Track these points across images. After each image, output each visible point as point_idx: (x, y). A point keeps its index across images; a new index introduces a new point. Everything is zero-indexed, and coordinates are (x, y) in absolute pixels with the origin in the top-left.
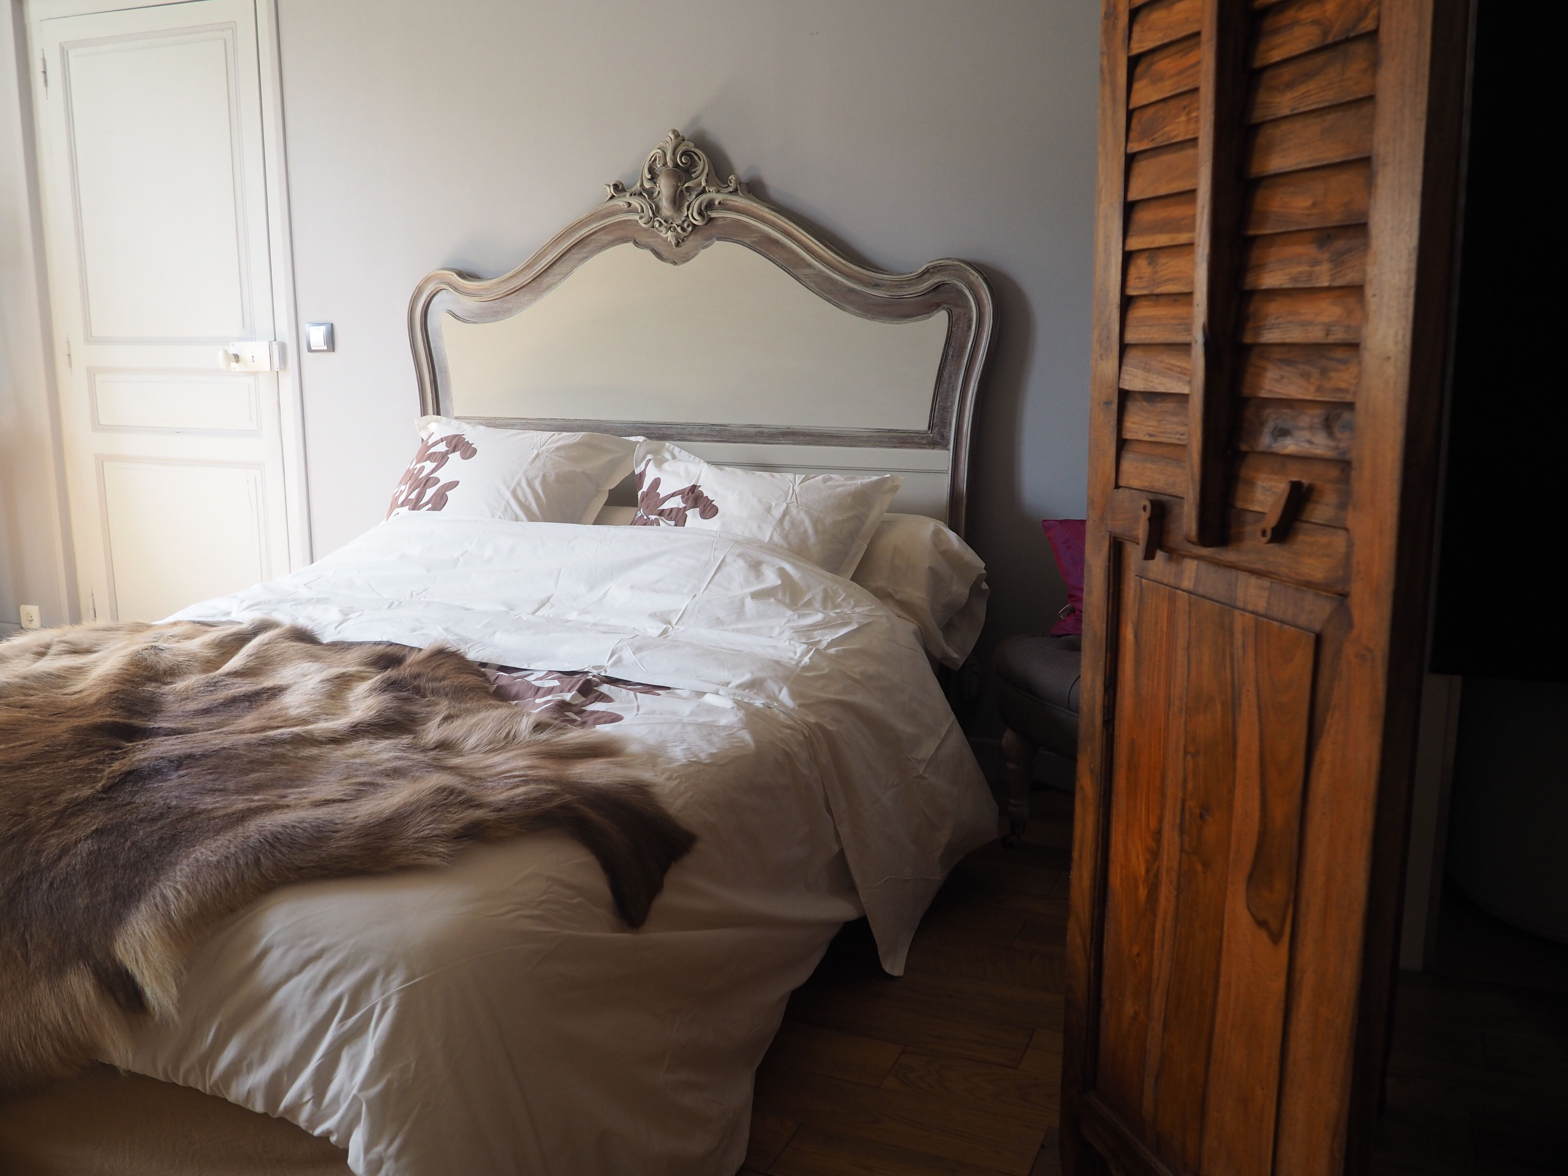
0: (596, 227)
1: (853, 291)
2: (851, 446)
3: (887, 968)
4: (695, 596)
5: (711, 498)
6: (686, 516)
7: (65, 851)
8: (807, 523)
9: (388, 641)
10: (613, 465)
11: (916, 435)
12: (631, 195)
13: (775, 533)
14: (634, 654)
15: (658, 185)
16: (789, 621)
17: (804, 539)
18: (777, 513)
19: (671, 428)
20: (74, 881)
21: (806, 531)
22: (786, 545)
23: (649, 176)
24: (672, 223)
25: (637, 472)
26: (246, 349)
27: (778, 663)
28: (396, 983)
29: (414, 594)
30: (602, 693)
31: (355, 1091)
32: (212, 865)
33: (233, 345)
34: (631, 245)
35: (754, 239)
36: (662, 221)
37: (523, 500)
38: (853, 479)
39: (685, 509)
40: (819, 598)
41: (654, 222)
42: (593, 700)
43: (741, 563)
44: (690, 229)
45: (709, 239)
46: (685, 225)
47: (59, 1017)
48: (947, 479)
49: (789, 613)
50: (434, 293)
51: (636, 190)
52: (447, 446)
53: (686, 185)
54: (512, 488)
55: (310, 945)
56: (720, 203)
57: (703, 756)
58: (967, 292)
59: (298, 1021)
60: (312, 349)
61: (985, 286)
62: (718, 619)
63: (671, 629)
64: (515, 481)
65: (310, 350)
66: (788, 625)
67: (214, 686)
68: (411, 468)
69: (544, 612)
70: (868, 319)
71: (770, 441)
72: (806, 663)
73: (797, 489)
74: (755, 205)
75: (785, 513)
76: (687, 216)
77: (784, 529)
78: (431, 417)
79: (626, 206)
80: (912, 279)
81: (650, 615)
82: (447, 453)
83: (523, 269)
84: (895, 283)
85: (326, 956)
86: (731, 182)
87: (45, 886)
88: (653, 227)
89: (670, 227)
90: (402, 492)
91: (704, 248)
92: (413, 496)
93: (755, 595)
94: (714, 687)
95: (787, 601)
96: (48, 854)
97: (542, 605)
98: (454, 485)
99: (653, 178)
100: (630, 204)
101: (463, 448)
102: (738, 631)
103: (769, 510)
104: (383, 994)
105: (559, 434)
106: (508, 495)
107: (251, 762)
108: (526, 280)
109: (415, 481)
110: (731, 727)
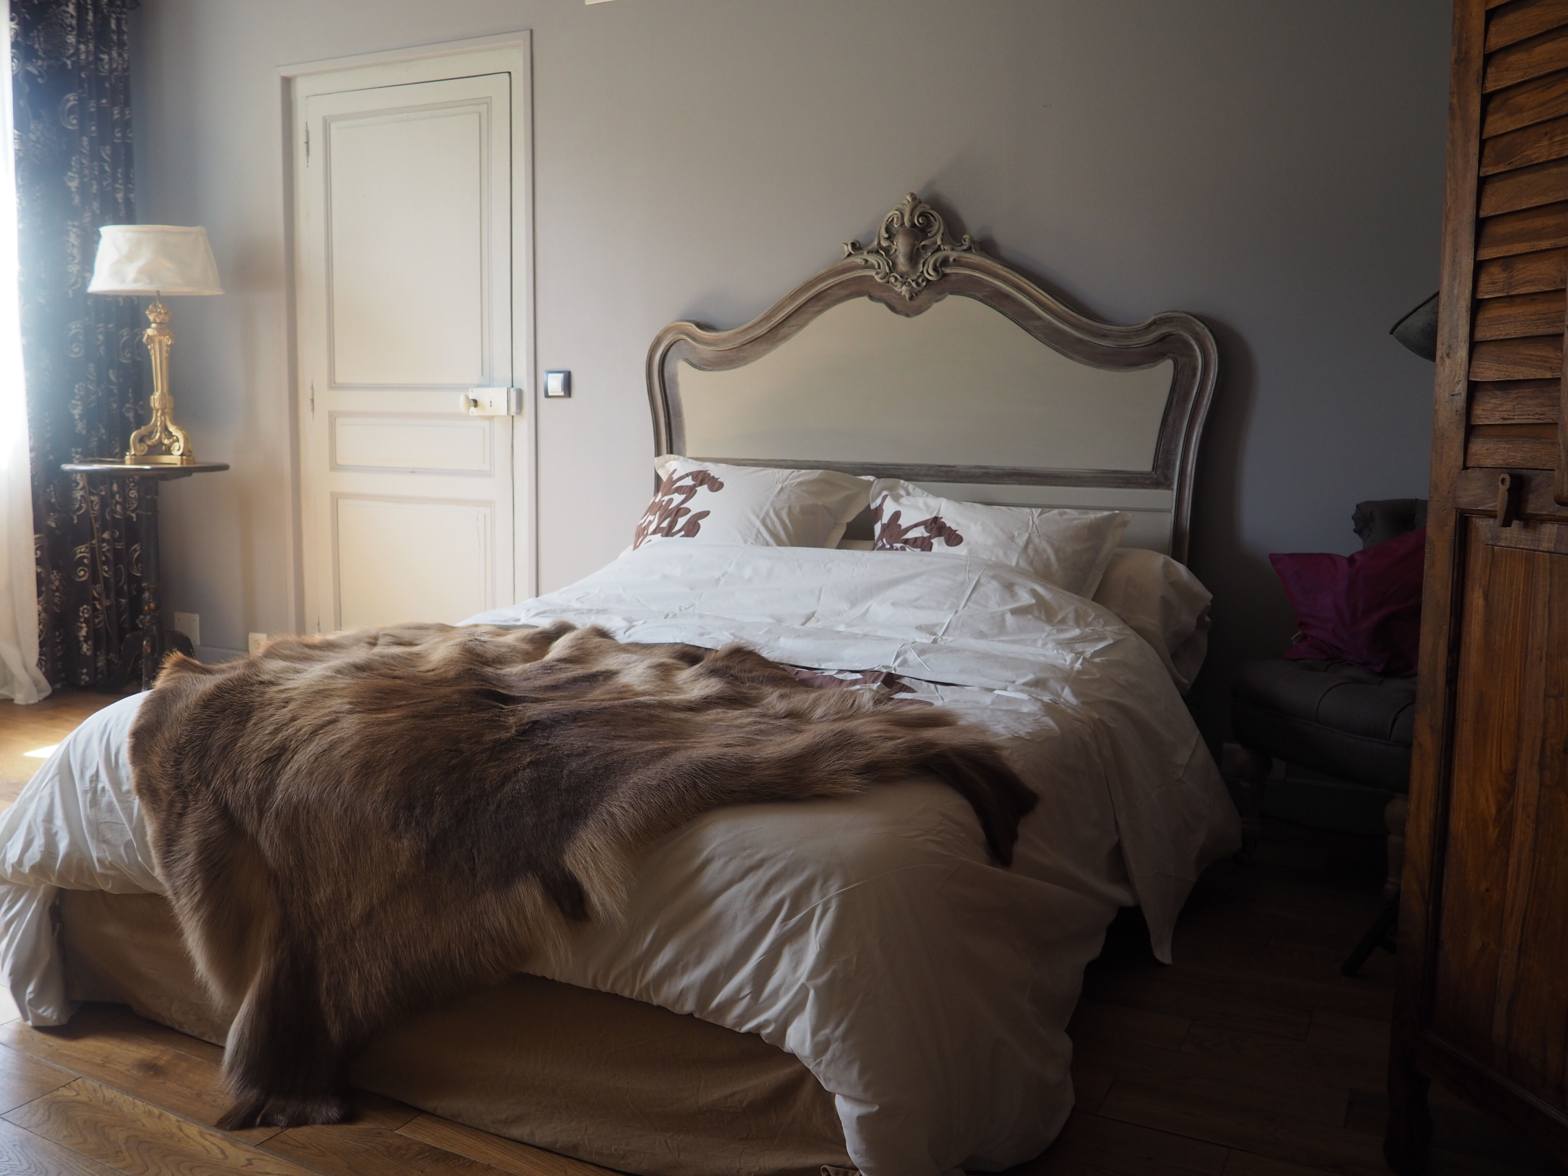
0: (833, 282)
1: (1080, 341)
2: (1075, 486)
3: (1158, 956)
4: (956, 612)
5: (954, 527)
6: (932, 544)
7: (506, 778)
8: (1050, 551)
9: (682, 643)
10: (849, 501)
11: (1140, 476)
12: (868, 253)
13: (1021, 559)
14: (919, 656)
15: (895, 243)
16: (1048, 635)
17: (1047, 565)
18: (1021, 541)
19: (900, 469)
20: (521, 803)
21: (1048, 559)
22: (1032, 570)
23: (886, 236)
24: (907, 278)
25: (873, 506)
26: (483, 395)
27: (1054, 666)
28: (834, 889)
29: (682, 608)
30: (904, 685)
31: (803, 980)
32: (653, 788)
33: (472, 391)
34: (865, 299)
35: (985, 293)
36: (898, 277)
37: (772, 529)
38: (1087, 513)
39: (930, 538)
40: (1071, 616)
41: (890, 277)
42: (898, 690)
43: (995, 584)
44: (924, 284)
45: (941, 294)
46: (920, 280)
47: (505, 923)
48: (1170, 518)
49: (1048, 628)
50: (672, 342)
51: (872, 248)
52: (693, 480)
53: (922, 243)
54: (761, 517)
55: (750, 856)
56: (954, 260)
57: (1022, 734)
58: (1193, 342)
59: (739, 923)
60: (550, 394)
61: (1211, 336)
62: (981, 632)
63: (940, 639)
64: (764, 511)
65: (547, 396)
66: (1049, 638)
67: (550, 669)
68: (657, 500)
69: (809, 625)
70: (1095, 367)
71: (995, 482)
72: (1078, 668)
73: (1037, 522)
74: (988, 261)
75: (1029, 542)
76: (922, 272)
77: (1028, 556)
78: (666, 456)
79: (863, 263)
80: (1139, 330)
81: (917, 628)
82: (694, 486)
83: (761, 321)
84: (1121, 334)
85: (766, 866)
86: (965, 241)
87: (492, 808)
88: (888, 282)
89: (905, 283)
90: (650, 522)
91: (937, 301)
92: (665, 524)
93: (1014, 612)
94: (1004, 684)
95: (1044, 618)
96: (491, 782)
97: (808, 619)
98: (705, 514)
99: (890, 238)
100: (866, 261)
101: (710, 482)
102: (1003, 641)
103: (1012, 538)
104: (822, 898)
105: (798, 471)
106: (758, 524)
107: (635, 719)
108: (763, 331)
109: (665, 511)
110: (1034, 714)
